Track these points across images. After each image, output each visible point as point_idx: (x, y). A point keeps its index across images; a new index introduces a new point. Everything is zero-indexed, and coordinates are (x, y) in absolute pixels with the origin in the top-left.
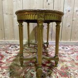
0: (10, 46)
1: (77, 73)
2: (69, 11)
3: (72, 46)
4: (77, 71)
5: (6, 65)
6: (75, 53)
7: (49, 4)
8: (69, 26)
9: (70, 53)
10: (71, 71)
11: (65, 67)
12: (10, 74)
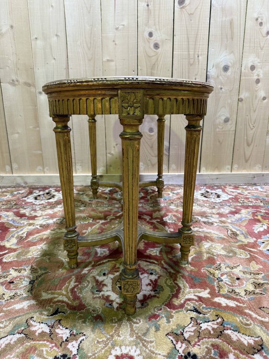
0: (31, 193)
1: (241, 275)
2: (226, 69)
3: (236, 188)
4: (241, 268)
5: (18, 256)
6: (243, 211)
7: (156, 46)
8: (226, 120)
9: (226, 210)
10: (224, 269)
11: (205, 256)
12: (32, 282)
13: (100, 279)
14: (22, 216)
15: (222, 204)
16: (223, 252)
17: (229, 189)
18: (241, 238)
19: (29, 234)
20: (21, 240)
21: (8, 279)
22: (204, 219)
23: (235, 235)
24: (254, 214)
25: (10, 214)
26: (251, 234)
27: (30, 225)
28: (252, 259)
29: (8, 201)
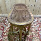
0: (6, 19)
6: (38, 24)
8: (38, 7)
13: (18, 39)
14: (5, 24)
15: (35, 23)
16: (34, 34)
17: (37, 19)
18: (37, 31)
19: (7, 29)
20: (6, 30)
21: (6, 39)
22: (32, 27)
23: (36, 30)
24: (40, 25)
25: (4, 24)
26: (39, 30)
27: (7, 27)
28: (38, 36)
29: (3, 21)
